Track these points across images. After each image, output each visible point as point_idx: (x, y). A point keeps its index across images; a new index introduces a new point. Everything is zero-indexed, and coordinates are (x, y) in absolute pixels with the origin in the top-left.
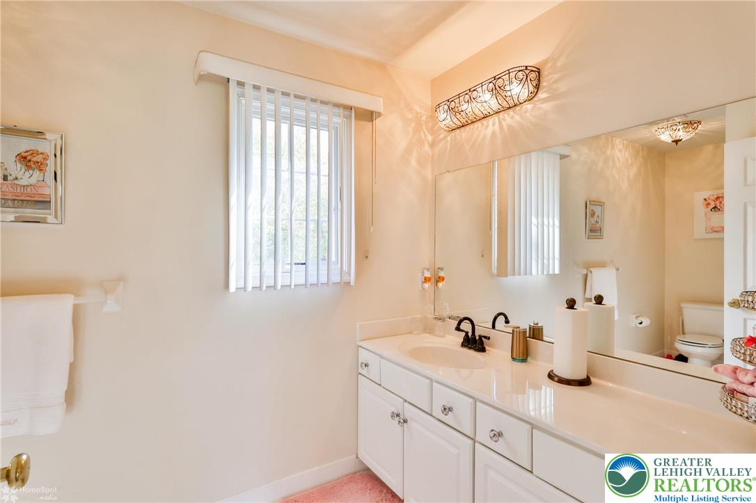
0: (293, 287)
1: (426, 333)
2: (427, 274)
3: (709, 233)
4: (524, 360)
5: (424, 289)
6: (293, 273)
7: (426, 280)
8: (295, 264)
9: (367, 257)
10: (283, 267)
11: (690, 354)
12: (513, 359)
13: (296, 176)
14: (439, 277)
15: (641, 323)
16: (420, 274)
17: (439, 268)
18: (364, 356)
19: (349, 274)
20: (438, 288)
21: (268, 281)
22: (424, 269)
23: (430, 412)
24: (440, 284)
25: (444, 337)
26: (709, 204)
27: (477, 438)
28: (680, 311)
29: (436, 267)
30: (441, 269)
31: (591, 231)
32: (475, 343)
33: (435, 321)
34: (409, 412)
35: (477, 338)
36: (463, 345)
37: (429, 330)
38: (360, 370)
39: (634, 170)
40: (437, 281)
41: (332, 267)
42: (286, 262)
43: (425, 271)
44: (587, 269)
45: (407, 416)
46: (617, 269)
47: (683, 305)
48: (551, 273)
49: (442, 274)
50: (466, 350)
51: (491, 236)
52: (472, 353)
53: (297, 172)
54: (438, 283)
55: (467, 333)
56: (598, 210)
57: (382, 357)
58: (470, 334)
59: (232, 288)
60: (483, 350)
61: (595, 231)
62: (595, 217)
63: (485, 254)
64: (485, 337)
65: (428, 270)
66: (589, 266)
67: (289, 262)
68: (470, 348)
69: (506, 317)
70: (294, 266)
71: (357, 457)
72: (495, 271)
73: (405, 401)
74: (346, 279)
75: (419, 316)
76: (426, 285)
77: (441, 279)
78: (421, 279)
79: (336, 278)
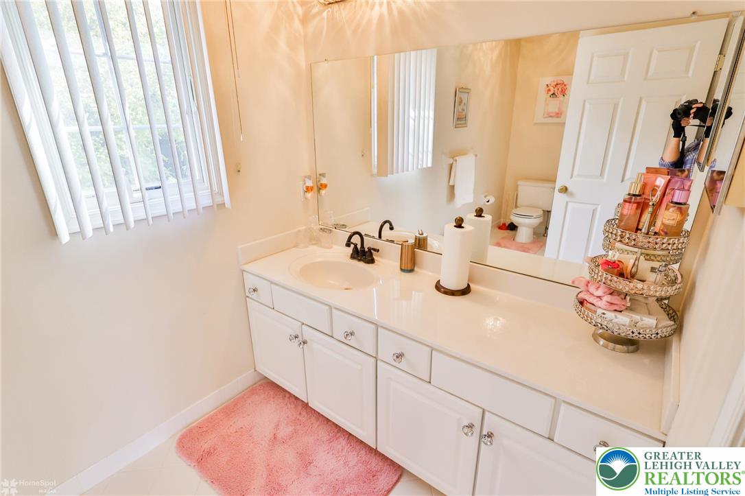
0: (151, 222)
1: (313, 244)
2: (309, 183)
3: (546, 117)
4: (411, 271)
5: (306, 198)
6: (147, 202)
7: (308, 189)
8: (147, 189)
9: (239, 171)
10: (131, 196)
11: (519, 224)
12: (402, 270)
13: (121, 65)
14: (321, 185)
15: (488, 202)
16: (301, 183)
17: (320, 175)
18: (250, 282)
19: (221, 194)
20: (321, 195)
21: (114, 218)
22: (306, 177)
23: (330, 334)
24: (323, 192)
25: (331, 248)
26: (549, 90)
27: (379, 357)
28: (516, 187)
29: (318, 174)
30: (323, 175)
31: (459, 119)
32: (364, 255)
33: (321, 233)
34: (308, 333)
35: (366, 250)
36: (353, 257)
37: (314, 241)
38: (248, 294)
39: (496, 53)
40: (320, 189)
41: (198, 187)
42: (134, 188)
43: (307, 180)
44: (453, 158)
45: (306, 337)
46: (476, 156)
47: (519, 183)
48: (424, 166)
49: (324, 181)
50: (355, 262)
51: (371, 135)
52: (362, 264)
53: (120, 58)
54: (321, 191)
55: (356, 245)
56: (464, 97)
57: (272, 283)
58: (359, 246)
59: (64, 236)
60: (372, 261)
61: (461, 120)
62: (462, 104)
63: (365, 154)
64: (375, 250)
65: (309, 178)
66: (454, 155)
67: (138, 187)
68: (360, 260)
69: (391, 224)
70: (147, 193)
71: (255, 371)
72: (375, 171)
73: (303, 324)
74: (218, 200)
75: (304, 228)
76: (309, 195)
77: (322, 187)
78: (301, 188)
79: (206, 201)
